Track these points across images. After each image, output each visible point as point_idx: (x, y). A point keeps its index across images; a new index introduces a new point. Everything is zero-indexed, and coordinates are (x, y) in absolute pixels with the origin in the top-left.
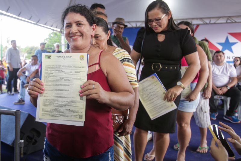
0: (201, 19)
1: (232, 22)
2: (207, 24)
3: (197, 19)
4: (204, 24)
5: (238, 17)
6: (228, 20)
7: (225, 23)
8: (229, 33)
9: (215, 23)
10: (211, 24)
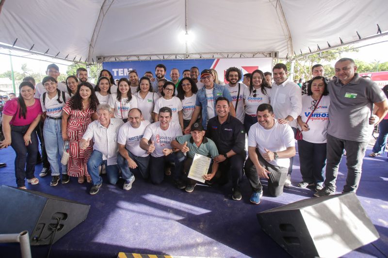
0: (221, 53)
2: (225, 57)
4: (223, 58)
5: (249, 53)
6: (242, 55)
7: (239, 58)
8: (242, 67)
9: (231, 58)
10: (229, 58)
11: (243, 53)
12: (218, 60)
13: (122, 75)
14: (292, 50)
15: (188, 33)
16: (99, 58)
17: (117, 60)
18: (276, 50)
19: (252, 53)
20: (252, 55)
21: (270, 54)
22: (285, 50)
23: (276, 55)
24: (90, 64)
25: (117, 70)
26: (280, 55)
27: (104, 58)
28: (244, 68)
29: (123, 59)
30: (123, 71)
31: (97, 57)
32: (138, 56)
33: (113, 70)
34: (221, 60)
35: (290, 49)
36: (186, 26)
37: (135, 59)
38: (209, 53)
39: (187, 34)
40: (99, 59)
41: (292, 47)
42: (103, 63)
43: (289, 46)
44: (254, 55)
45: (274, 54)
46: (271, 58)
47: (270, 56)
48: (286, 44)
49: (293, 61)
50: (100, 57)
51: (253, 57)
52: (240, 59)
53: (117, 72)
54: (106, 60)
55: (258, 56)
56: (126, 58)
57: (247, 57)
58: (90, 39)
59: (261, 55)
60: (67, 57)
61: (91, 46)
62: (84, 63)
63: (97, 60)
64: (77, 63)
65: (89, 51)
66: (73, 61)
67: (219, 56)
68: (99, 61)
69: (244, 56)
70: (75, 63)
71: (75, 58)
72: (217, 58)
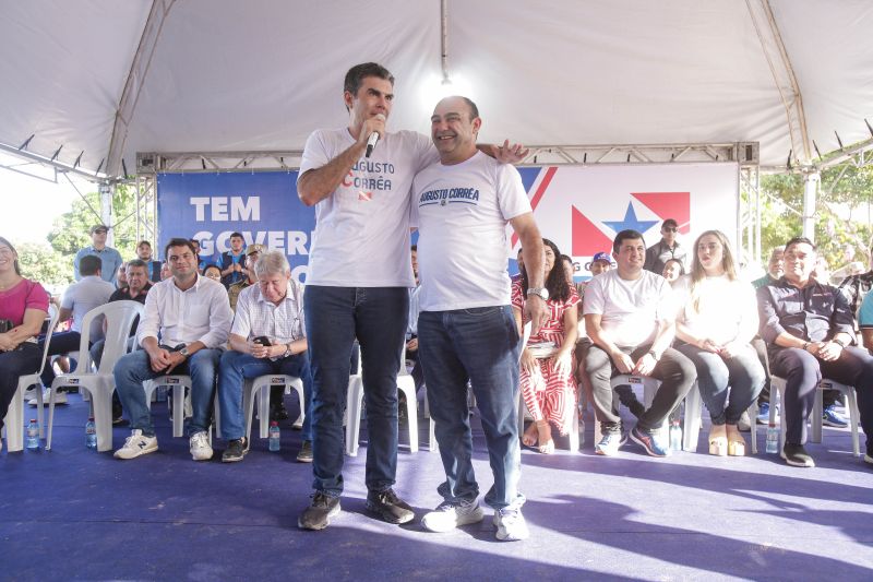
1: (642, 162)
2: (576, 162)
3: (549, 148)
4: (569, 164)
5: (654, 147)
6: (633, 154)
7: (624, 164)
8: (634, 195)
9: (597, 163)
10: (590, 164)
11: (634, 146)
12: (552, 171)
13: (225, 218)
14: (806, 139)
15: (450, 78)
16: (146, 160)
17: (209, 166)
18: (750, 137)
19: (664, 148)
20: (667, 155)
21: (729, 151)
22: (780, 137)
23: (750, 152)
24: (113, 181)
25: (206, 200)
26: (764, 154)
27: (163, 160)
28: (641, 197)
29: (230, 164)
30: (229, 205)
31: (139, 155)
32: (279, 154)
33: (193, 201)
34: (560, 169)
35: (797, 135)
36: (445, 58)
37: (271, 164)
39: (446, 80)
40: (145, 163)
41: (804, 126)
42: (160, 177)
43: (796, 124)
44: (674, 153)
45: (743, 152)
46: (734, 165)
47: (730, 159)
48: (784, 117)
49: (811, 177)
50: (151, 154)
51: (671, 161)
52: (629, 168)
53: (208, 208)
54: (172, 167)
55: (687, 159)
56: (240, 160)
57: (651, 162)
58: (116, 92)
59: (697, 156)
60: (27, 143)
61: (119, 118)
62: (94, 173)
63: (138, 166)
64: (65, 170)
65: (113, 134)
66: (50, 163)
67: (553, 158)
68: (145, 169)
69: (638, 158)
70: (59, 168)
71: (57, 153)
72: (548, 164)
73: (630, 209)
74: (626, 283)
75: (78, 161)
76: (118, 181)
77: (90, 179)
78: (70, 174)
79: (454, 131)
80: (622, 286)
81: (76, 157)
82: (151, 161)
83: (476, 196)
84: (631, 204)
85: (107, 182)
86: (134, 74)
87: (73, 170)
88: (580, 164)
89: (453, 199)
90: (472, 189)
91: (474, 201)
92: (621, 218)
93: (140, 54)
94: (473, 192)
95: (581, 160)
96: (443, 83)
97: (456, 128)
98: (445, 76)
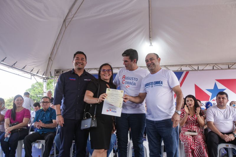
0: (190, 65)
1: (218, 69)
2: (195, 70)
3: (186, 65)
4: (193, 70)
5: (223, 64)
6: (215, 66)
7: (212, 70)
8: (217, 80)
9: (202, 70)
10: (200, 70)
11: (216, 64)
12: (187, 73)
15: (152, 44)
19: (226, 64)
20: (227, 66)
24: (48, 78)
28: (220, 81)
31: (55, 70)
34: (190, 72)
36: (151, 37)
38: (176, 65)
40: (57, 73)
50: (59, 70)
51: (229, 69)
55: (235, 67)
57: (222, 69)
60: (24, 68)
61: (50, 59)
62: (42, 76)
63: (55, 73)
64: (34, 75)
65: (48, 64)
66: (30, 73)
67: (188, 68)
68: (57, 74)
69: (217, 68)
70: (32, 75)
71: (32, 70)
72: (186, 71)
73: (215, 85)
74: (221, 110)
75: (38, 72)
76: (49, 78)
77: (41, 78)
78: (35, 77)
79: (153, 63)
80: (220, 111)
81: (37, 71)
82: (59, 72)
83: (162, 83)
84: (215, 83)
85: (45, 78)
86: (55, 46)
87: (36, 75)
88: (197, 70)
89: (155, 85)
90: (160, 81)
91: (161, 85)
92: (212, 88)
93: (57, 40)
94: (161, 82)
95: (196, 69)
96: (150, 46)
97: (153, 62)
98: (151, 43)
